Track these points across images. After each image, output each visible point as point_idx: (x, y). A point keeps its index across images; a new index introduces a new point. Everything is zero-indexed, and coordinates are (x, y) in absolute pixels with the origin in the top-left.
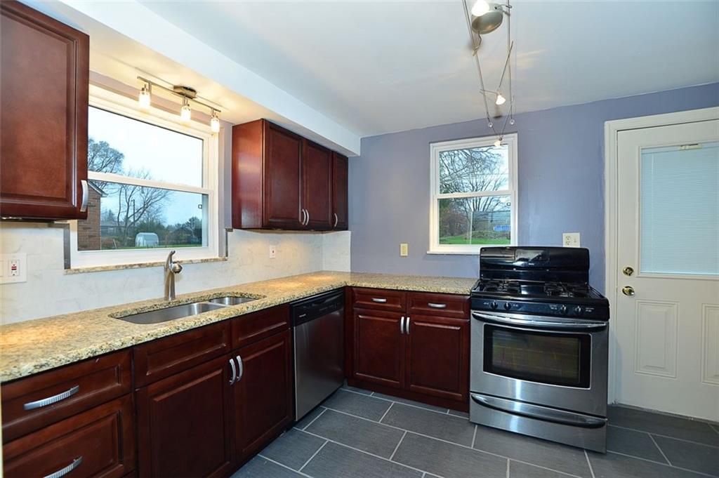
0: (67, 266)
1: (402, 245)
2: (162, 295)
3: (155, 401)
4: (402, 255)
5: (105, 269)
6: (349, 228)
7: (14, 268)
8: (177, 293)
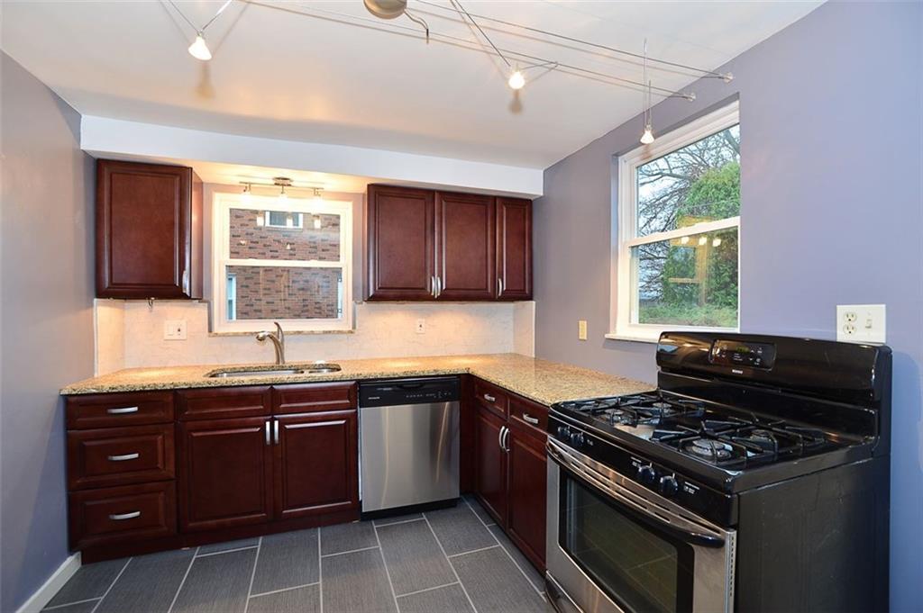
0: (210, 331)
1: (581, 322)
2: (275, 361)
3: (192, 436)
4: (580, 338)
5: (236, 335)
6: (535, 297)
7: (179, 330)
8: (286, 361)
